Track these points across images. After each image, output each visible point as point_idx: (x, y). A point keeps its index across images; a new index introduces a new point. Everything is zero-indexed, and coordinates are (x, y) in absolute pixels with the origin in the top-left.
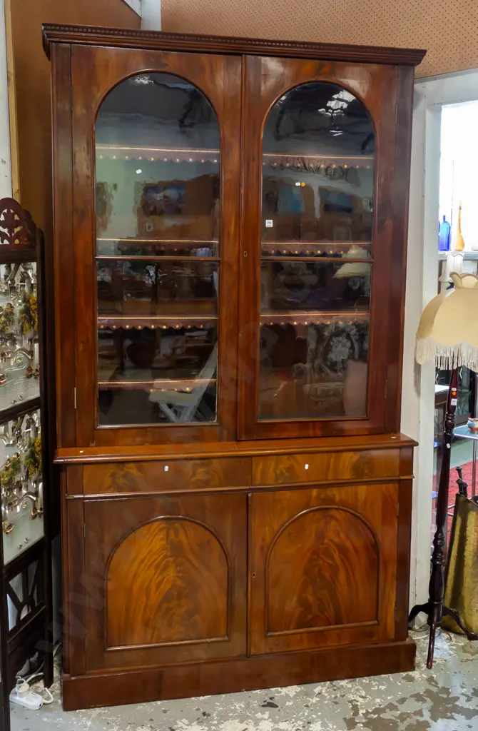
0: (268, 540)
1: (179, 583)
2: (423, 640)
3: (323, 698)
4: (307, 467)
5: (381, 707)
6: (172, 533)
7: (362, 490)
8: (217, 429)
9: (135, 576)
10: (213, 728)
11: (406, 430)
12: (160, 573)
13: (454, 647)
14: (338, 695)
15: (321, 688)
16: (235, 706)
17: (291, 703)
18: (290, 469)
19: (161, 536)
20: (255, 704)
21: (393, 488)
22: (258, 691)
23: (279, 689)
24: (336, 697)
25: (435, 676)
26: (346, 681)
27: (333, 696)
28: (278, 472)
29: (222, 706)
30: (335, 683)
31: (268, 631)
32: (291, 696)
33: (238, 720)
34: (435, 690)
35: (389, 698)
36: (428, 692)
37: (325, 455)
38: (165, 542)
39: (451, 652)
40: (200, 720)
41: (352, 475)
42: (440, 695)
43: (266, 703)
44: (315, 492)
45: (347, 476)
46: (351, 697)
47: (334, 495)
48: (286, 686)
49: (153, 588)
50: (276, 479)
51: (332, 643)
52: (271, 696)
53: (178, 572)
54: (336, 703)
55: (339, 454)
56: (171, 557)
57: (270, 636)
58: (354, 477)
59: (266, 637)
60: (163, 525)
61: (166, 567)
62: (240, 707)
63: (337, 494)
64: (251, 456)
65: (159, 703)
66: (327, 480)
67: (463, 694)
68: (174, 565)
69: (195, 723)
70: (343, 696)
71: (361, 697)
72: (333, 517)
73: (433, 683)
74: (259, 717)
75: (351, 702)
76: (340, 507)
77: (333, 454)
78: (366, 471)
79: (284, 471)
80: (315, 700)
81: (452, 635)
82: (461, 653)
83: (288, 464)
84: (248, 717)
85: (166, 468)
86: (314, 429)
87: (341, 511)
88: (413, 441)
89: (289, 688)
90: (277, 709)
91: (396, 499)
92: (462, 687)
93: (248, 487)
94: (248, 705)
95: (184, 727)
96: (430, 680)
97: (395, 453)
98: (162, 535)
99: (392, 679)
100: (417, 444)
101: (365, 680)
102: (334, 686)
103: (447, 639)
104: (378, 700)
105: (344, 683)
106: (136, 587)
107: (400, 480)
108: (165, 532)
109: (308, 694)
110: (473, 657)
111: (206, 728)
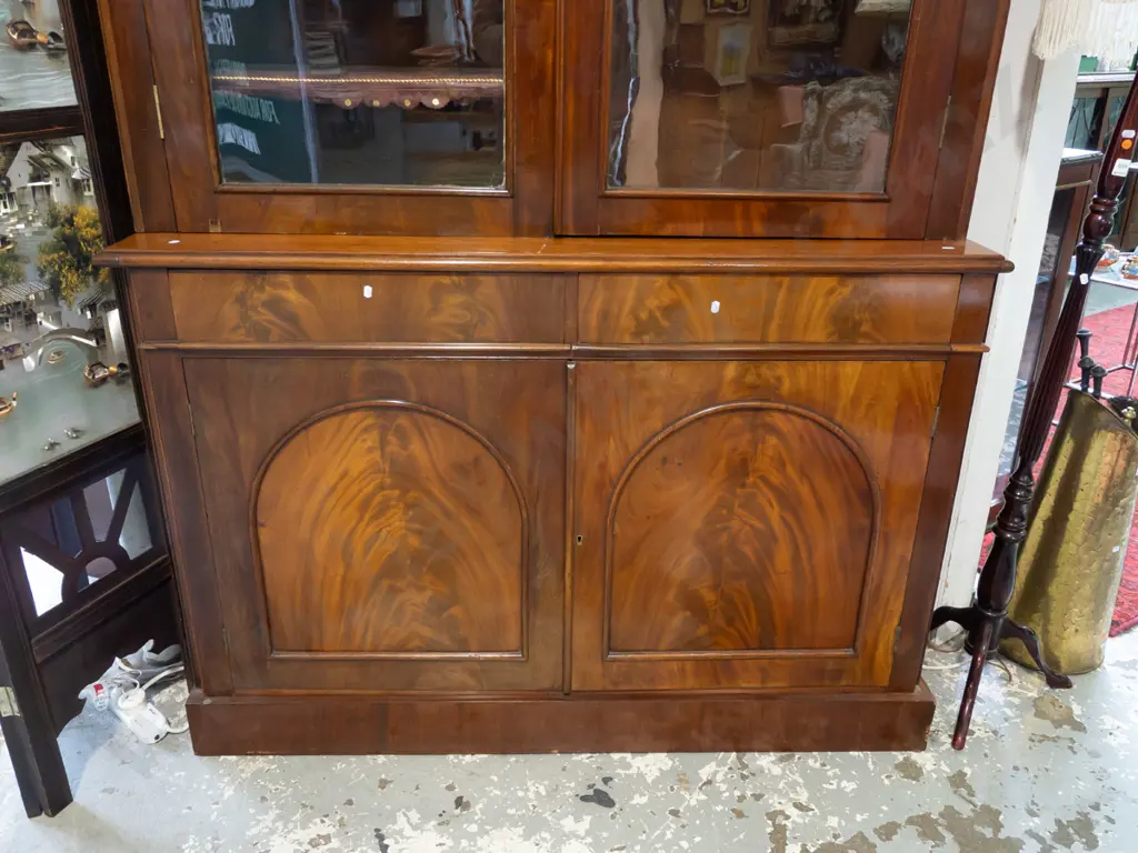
0: (613, 468)
1: (414, 541)
2: (948, 674)
3: (715, 797)
4: (715, 306)
5: (840, 841)
6: (391, 438)
7: (851, 371)
8: (508, 204)
9: (317, 521)
10: (464, 843)
11: (984, 231)
12: (375, 517)
13: (1016, 701)
14: (749, 793)
15: (715, 767)
16: (527, 790)
17: (644, 800)
18: (671, 310)
19: (369, 443)
20: (572, 787)
21: (927, 371)
22: (584, 757)
23: (628, 756)
24: (742, 798)
25: (967, 770)
26: (773, 756)
27: (737, 793)
28: (644, 316)
29: (502, 789)
30: (748, 757)
31: (610, 649)
32: (649, 780)
33: (520, 830)
34: (966, 810)
35: (859, 818)
36: (949, 813)
37: (766, 280)
38: (377, 455)
39: (1009, 712)
40: (444, 818)
41: (830, 335)
42: (978, 828)
43: (591, 792)
44: (731, 370)
45: (818, 335)
46: (774, 802)
47: (779, 379)
48: (644, 751)
49: (358, 547)
50: (638, 334)
51: (748, 684)
52: (608, 773)
53: (411, 520)
54: (740, 814)
55: (802, 279)
56: (392, 487)
57: (614, 660)
58: (835, 338)
59: (603, 659)
60: (370, 421)
61: (383, 509)
62: (537, 793)
63: (788, 377)
64: (579, 273)
65: (381, 758)
66: (763, 342)
67: (1031, 834)
68: (401, 505)
69: (433, 823)
70: (758, 797)
71: (798, 806)
72: (773, 430)
73: (963, 791)
74: (566, 830)
75: (772, 816)
76: (791, 408)
77: (786, 280)
78: (865, 328)
79: (658, 314)
80: (696, 798)
81: (1013, 669)
82: (1030, 716)
83: (667, 297)
84: (545, 825)
85: (368, 292)
86: (747, 217)
87: (793, 418)
88: (1001, 258)
89: (650, 756)
90: (611, 812)
91: (935, 398)
92: (1032, 814)
93: (567, 348)
94: (554, 790)
95: (408, 831)
96: (958, 780)
97: (945, 288)
98: (372, 439)
99: (871, 767)
100: (1010, 268)
101: (814, 760)
102: (745, 766)
103: (1001, 678)
104: (833, 821)
105: (766, 761)
106: (321, 544)
107: (951, 354)
108: (375, 434)
109: (683, 780)
110: (1059, 732)
111: (450, 843)
